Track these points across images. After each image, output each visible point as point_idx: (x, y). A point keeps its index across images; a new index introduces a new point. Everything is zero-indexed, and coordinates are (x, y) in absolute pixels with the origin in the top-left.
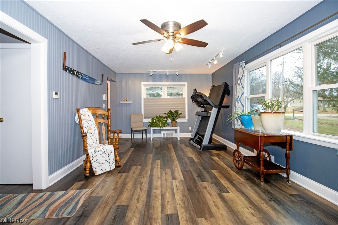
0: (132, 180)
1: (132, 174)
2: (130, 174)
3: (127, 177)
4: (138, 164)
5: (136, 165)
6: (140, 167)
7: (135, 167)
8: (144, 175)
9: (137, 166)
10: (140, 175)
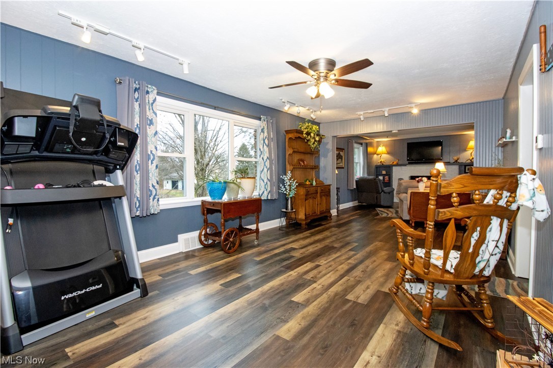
0: (375, 278)
1: (371, 287)
2: (376, 287)
3: (382, 285)
4: (350, 304)
5: (356, 303)
6: (350, 297)
7: (359, 301)
8: (353, 279)
9: (354, 302)
10: (359, 281)
